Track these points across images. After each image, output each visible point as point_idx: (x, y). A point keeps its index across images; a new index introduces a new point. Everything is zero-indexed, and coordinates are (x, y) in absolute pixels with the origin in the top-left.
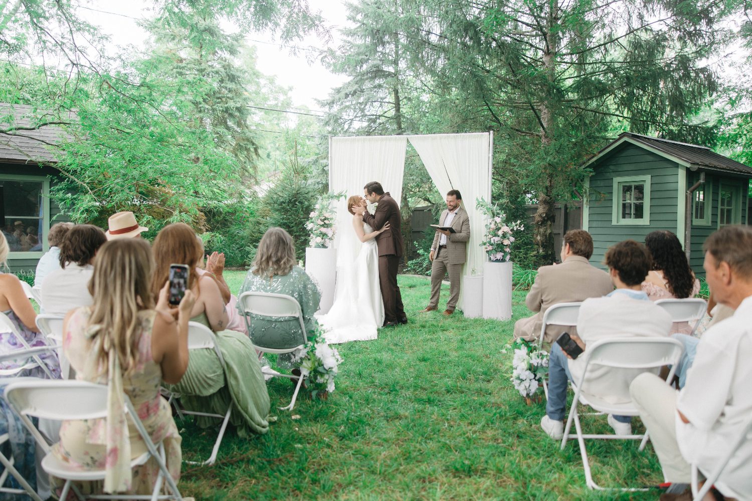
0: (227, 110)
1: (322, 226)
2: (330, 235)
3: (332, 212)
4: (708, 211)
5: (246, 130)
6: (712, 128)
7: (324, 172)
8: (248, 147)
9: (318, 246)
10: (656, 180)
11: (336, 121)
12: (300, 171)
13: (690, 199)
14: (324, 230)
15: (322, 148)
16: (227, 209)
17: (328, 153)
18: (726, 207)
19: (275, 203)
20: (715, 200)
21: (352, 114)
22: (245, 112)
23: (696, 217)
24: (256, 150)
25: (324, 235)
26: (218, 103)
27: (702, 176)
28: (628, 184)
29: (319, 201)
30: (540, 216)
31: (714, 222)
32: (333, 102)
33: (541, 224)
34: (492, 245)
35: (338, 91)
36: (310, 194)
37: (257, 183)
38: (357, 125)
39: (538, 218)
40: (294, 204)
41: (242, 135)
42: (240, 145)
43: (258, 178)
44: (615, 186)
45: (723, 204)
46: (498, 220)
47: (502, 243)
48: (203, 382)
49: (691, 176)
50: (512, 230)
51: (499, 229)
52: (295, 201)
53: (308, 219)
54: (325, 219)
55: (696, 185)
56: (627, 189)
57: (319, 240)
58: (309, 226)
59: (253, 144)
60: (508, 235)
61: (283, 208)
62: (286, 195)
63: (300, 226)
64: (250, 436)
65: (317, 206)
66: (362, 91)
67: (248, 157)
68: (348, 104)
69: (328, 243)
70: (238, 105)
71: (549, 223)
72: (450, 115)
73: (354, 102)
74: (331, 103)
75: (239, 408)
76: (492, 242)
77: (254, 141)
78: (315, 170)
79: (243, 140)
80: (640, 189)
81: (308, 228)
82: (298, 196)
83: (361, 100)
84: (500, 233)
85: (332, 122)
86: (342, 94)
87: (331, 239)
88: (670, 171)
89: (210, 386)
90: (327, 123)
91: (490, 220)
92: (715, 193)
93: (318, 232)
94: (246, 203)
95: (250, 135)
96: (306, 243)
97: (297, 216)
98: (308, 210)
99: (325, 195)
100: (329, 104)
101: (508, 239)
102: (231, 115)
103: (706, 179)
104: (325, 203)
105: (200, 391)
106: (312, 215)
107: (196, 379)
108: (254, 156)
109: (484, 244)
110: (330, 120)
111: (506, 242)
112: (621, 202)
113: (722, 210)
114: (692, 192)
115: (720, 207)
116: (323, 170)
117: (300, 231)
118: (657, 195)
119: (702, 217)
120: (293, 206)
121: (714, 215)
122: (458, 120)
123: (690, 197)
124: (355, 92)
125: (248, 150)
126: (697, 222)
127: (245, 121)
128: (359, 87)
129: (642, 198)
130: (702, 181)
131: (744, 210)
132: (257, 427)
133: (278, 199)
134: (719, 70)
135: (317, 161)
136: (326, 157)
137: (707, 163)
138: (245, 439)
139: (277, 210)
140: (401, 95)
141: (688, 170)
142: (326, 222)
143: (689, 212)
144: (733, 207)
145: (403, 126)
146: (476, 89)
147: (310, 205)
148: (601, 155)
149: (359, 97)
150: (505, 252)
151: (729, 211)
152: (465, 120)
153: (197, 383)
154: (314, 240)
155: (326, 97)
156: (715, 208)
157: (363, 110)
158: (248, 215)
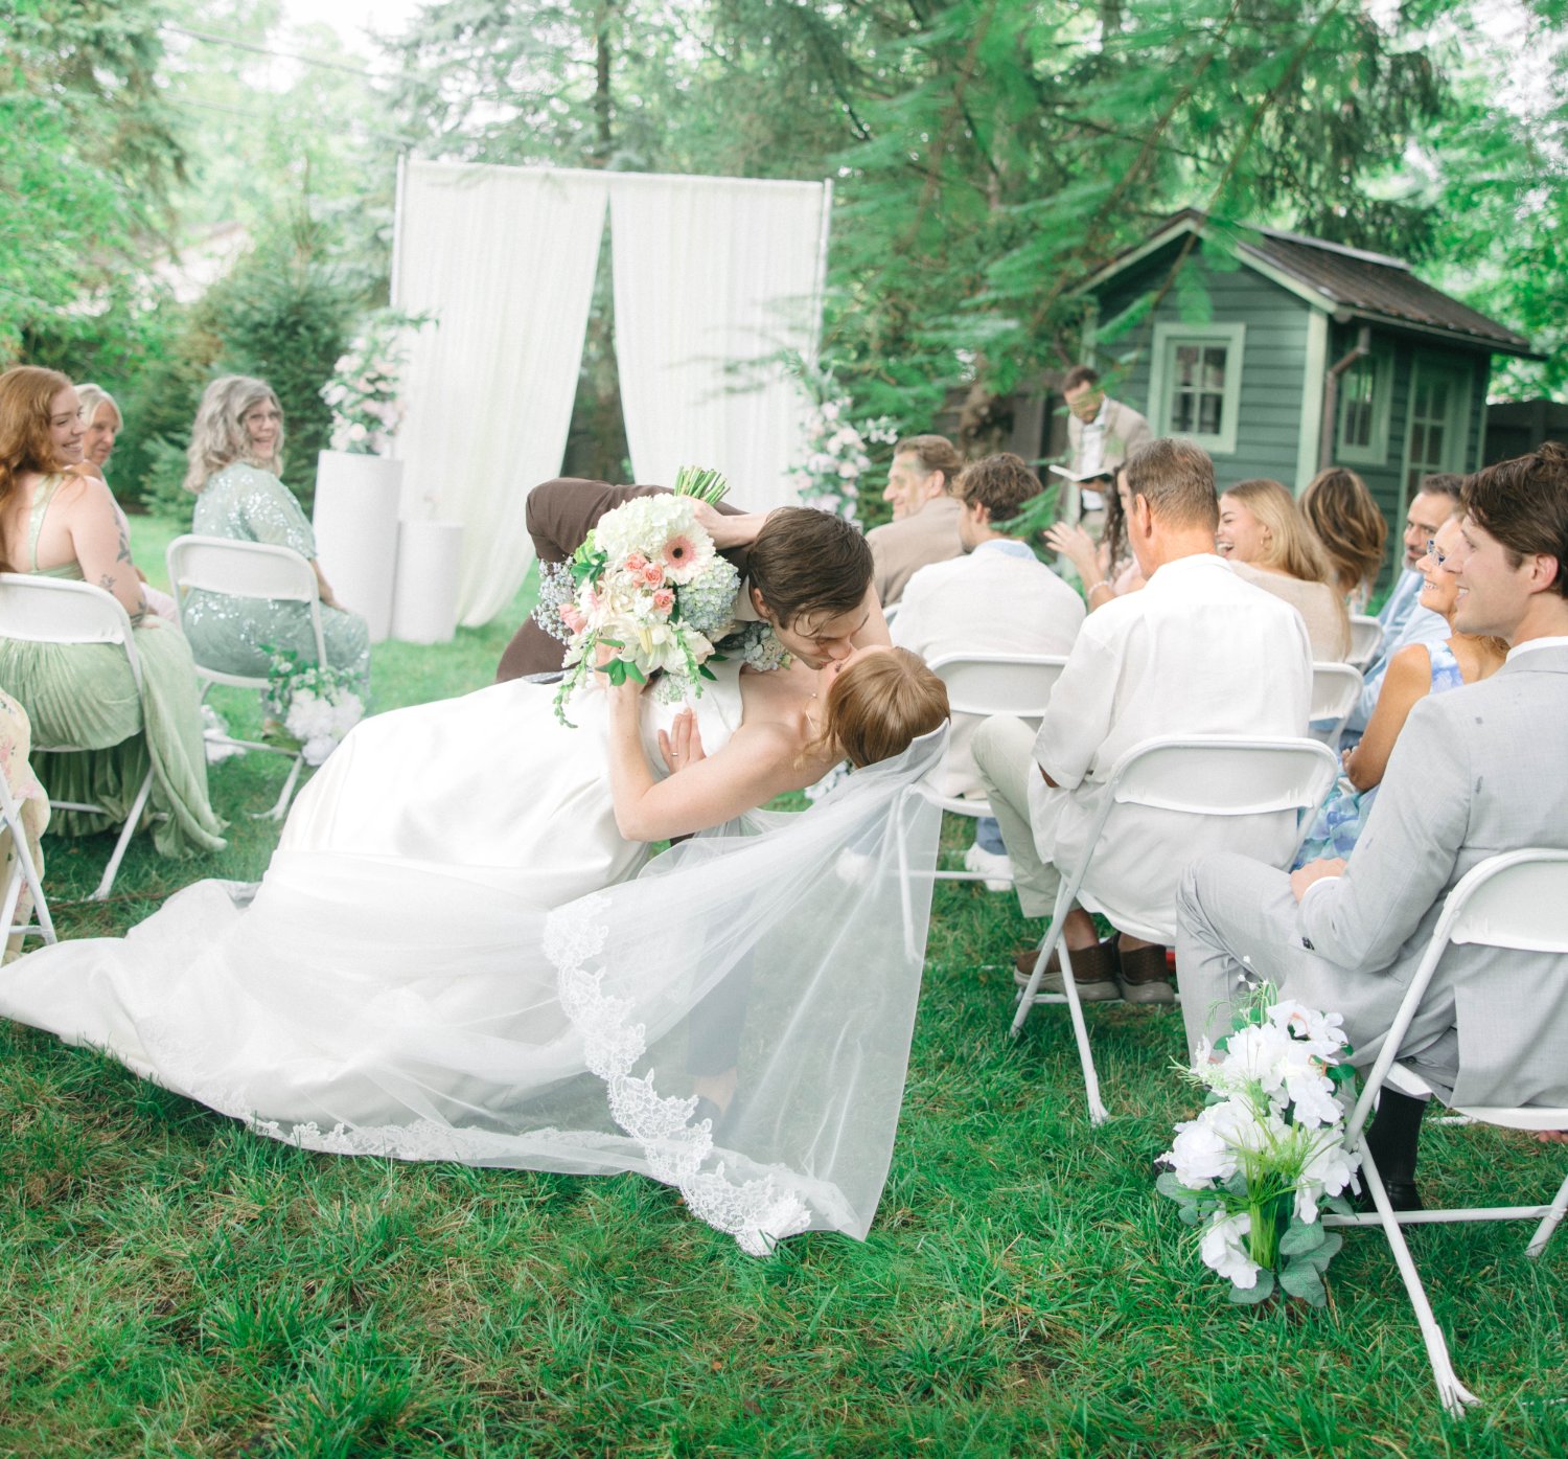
0: (98, 40)
1: (371, 396)
2: (388, 423)
3: (398, 360)
4: (1381, 428)
5: (152, 102)
6: (1425, 214)
7: (379, 244)
8: (156, 151)
9: (354, 449)
10: (1259, 338)
11: (424, 100)
12: (309, 236)
13: (1335, 393)
14: (373, 407)
15: (377, 175)
16: (80, 333)
17: (393, 189)
18: (1428, 422)
19: (238, 324)
20: (1399, 402)
21: (469, 84)
22: (152, 47)
23: (1349, 440)
24: (178, 162)
25: (371, 421)
26: (76, 16)
27: (1364, 337)
28: (1190, 344)
29: (366, 329)
30: (975, 412)
31: (1394, 456)
32: (417, 44)
33: (976, 436)
34: (811, 474)
35: (436, 15)
36: (341, 308)
37: (175, 259)
38: (483, 116)
39: (968, 419)
40: (292, 331)
41: (141, 116)
42: (131, 146)
43: (179, 243)
44: (1159, 344)
45: (1420, 411)
46: (831, 410)
47: (837, 473)
48: (90, 715)
49: (1340, 334)
50: (866, 441)
51: (830, 434)
52: (296, 324)
53: (329, 374)
54: (380, 378)
55: (1349, 357)
56: (1186, 355)
57: (359, 432)
58: (332, 393)
59: (172, 145)
60: (853, 453)
61: (261, 341)
62: (267, 308)
63: (307, 394)
64: (185, 856)
65: (359, 343)
66: (504, 20)
67: (153, 181)
68: (459, 55)
69: (383, 444)
70: (135, 29)
71: (997, 432)
72: (743, 119)
73: (480, 52)
74: (413, 47)
75: (167, 784)
76: (812, 467)
77: (174, 136)
78: (352, 239)
79: (143, 130)
80: (1217, 358)
81: (332, 400)
82: (306, 309)
83: (502, 45)
84: (834, 445)
85: (410, 100)
86: (446, 26)
87: (391, 433)
88: (1292, 317)
89: (106, 727)
90: (396, 104)
91: (812, 411)
92: (1401, 383)
93: (358, 410)
94: (135, 315)
95: (164, 117)
96: (319, 440)
97: (300, 365)
98: (331, 351)
99: (382, 313)
100: (406, 48)
101: (854, 461)
102: (110, 56)
103: (1372, 345)
104: (384, 335)
105: (82, 735)
106: (344, 364)
107: (75, 708)
108: (171, 179)
109: (793, 471)
110: (405, 94)
111: (848, 470)
112: (1172, 390)
113: (1418, 431)
114: (1339, 375)
115: (1411, 419)
116: (376, 239)
117: (305, 408)
118: (1257, 377)
119: (1364, 440)
120: (289, 338)
121: (1395, 439)
122: (762, 131)
123: (1332, 386)
124: (483, 24)
125: (153, 160)
126: (1350, 453)
127: (149, 74)
128: (497, 9)
129: (1220, 382)
130: (1361, 349)
131: (1474, 431)
132: (204, 833)
133: (246, 314)
134: (1450, 62)
135: (359, 210)
136: (389, 202)
137: (1379, 305)
138: (177, 860)
139: (243, 345)
140: (615, 45)
141: (1330, 318)
142: (381, 386)
143: (1328, 427)
144: (1447, 423)
145: (614, 130)
146: (812, 59)
147: (335, 340)
148: (1127, 261)
149: (493, 38)
150: (842, 495)
151: (1437, 434)
152: (782, 139)
153: (78, 716)
154: (345, 432)
155: (399, 27)
156: (1397, 420)
157: (501, 76)
158: (141, 352)
